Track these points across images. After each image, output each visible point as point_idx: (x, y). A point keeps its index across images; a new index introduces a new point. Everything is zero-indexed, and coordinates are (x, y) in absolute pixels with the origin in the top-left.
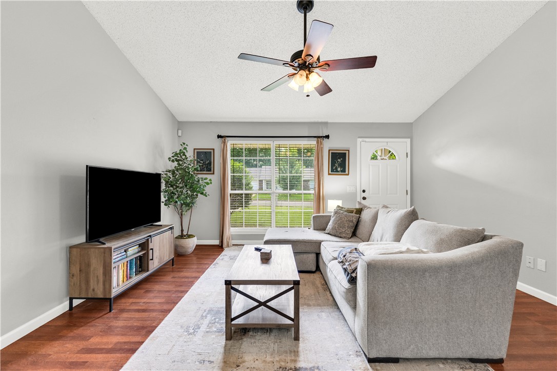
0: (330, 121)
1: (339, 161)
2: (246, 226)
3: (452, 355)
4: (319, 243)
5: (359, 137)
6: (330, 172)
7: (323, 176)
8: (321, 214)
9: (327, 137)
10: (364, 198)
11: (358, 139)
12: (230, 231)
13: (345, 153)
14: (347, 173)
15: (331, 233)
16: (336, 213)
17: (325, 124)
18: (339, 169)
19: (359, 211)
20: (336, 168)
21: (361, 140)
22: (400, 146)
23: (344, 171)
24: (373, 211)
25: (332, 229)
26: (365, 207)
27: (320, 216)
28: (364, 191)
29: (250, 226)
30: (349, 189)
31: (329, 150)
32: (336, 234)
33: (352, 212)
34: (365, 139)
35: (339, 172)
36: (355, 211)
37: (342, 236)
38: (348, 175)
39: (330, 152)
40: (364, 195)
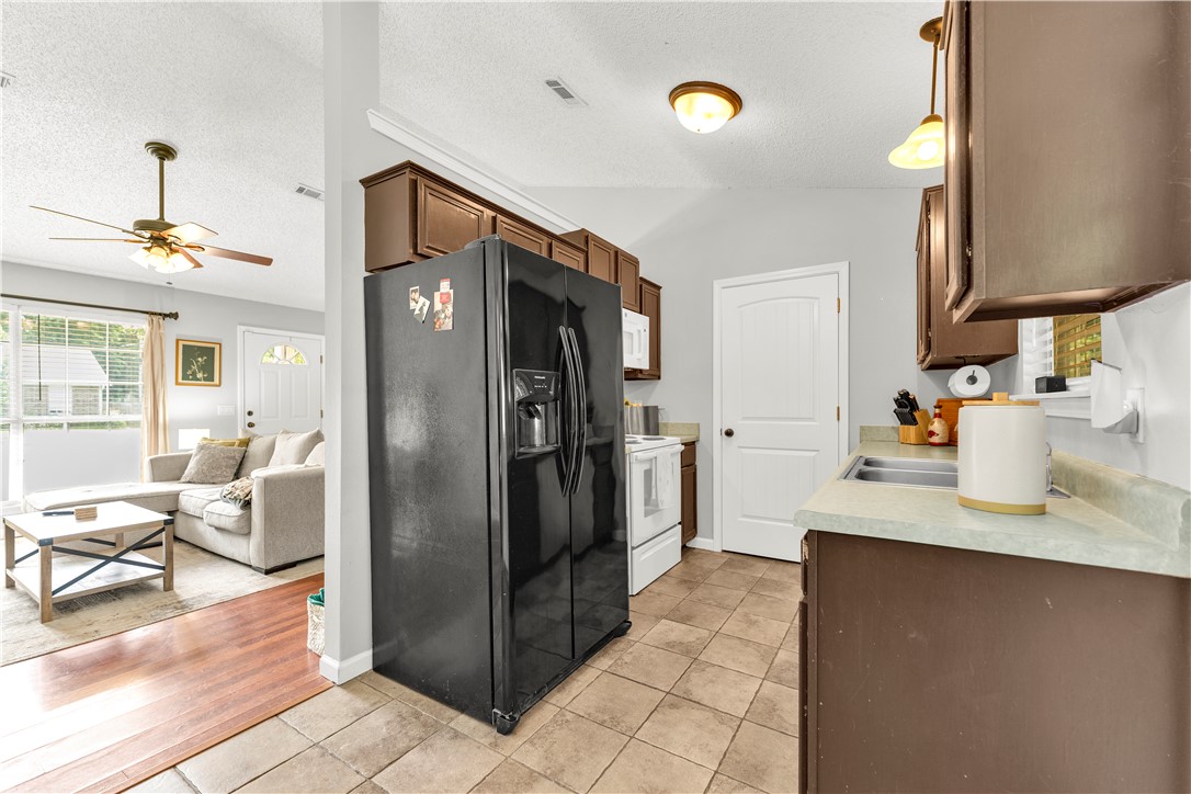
0: (179, 287)
1: (199, 361)
4: (176, 496)
5: (241, 324)
6: (180, 380)
7: (164, 385)
8: (160, 455)
9: (175, 316)
10: (251, 425)
11: (239, 326)
13: (213, 349)
14: (216, 381)
15: (195, 480)
16: (202, 448)
17: (168, 291)
18: (200, 375)
19: (246, 443)
20: (194, 374)
21: (244, 328)
23: (210, 378)
24: (267, 440)
25: (197, 473)
26: (255, 436)
27: (161, 458)
28: (250, 413)
30: (220, 410)
31: (177, 341)
32: (204, 479)
33: (232, 445)
34: (251, 328)
35: (198, 380)
36: (237, 442)
37: (215, 481)
38: (219, 385)
39: (181, 343)
40: (250, 419)
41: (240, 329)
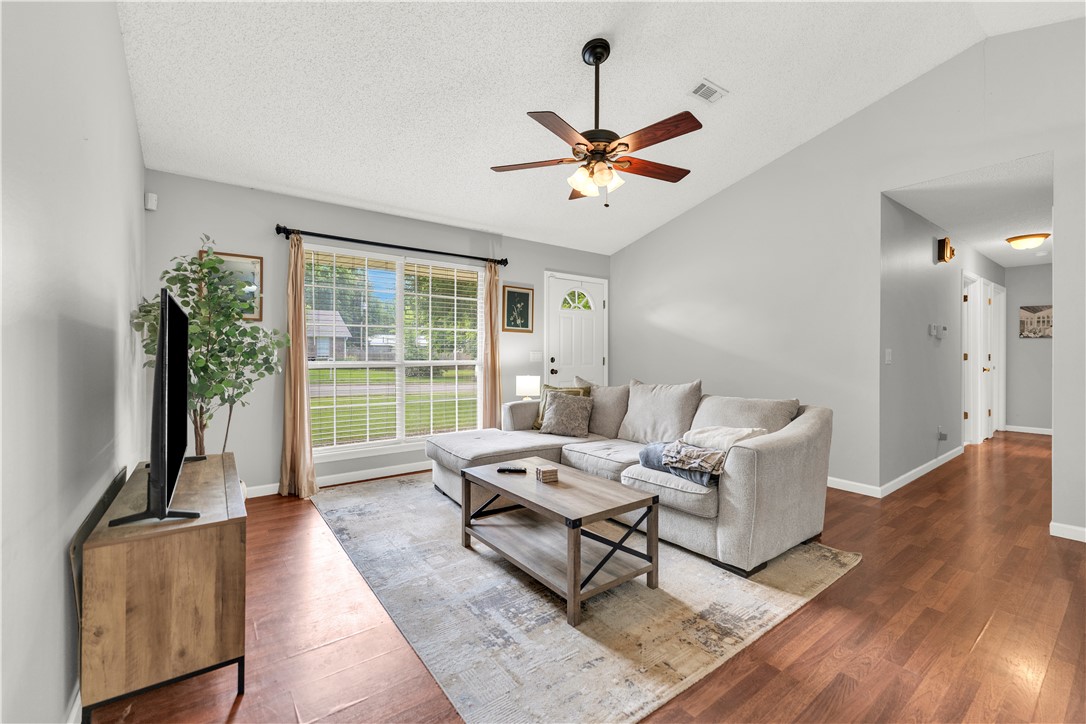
0: (506, 233)
1: (518, 307)
2: (340, 441)
3: (789, 545)
4: (558, 450)
5: (547, 269)
6: (505, 327)
7: (498, 333)
9: (504, 262)
10: (553, 372)
11: (546, 272)
12: (313, 456)
13: (528, 294)
14: (530, 328)
16: (554, 396)
17: (498, 237)
18: (519, 322)
20: (515, 320)
21: (549, 273)
22: (595, 289)
23: (525, 325)
24: (616, 390)
25: (553, 424)
26: (590, 384)
28: (553, 360)
29: (352, 440)
30: (532, 356)
31: (504, 287)
33: (577, 394)
34: (555, 273)
35: (518, 326)
36: (582, 392)
38: (532, 332)
39: (507, 289)
40: (554, 366)
41: (547, 274)
